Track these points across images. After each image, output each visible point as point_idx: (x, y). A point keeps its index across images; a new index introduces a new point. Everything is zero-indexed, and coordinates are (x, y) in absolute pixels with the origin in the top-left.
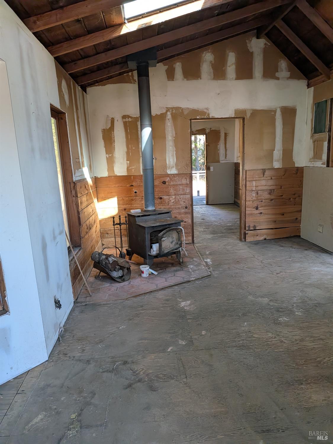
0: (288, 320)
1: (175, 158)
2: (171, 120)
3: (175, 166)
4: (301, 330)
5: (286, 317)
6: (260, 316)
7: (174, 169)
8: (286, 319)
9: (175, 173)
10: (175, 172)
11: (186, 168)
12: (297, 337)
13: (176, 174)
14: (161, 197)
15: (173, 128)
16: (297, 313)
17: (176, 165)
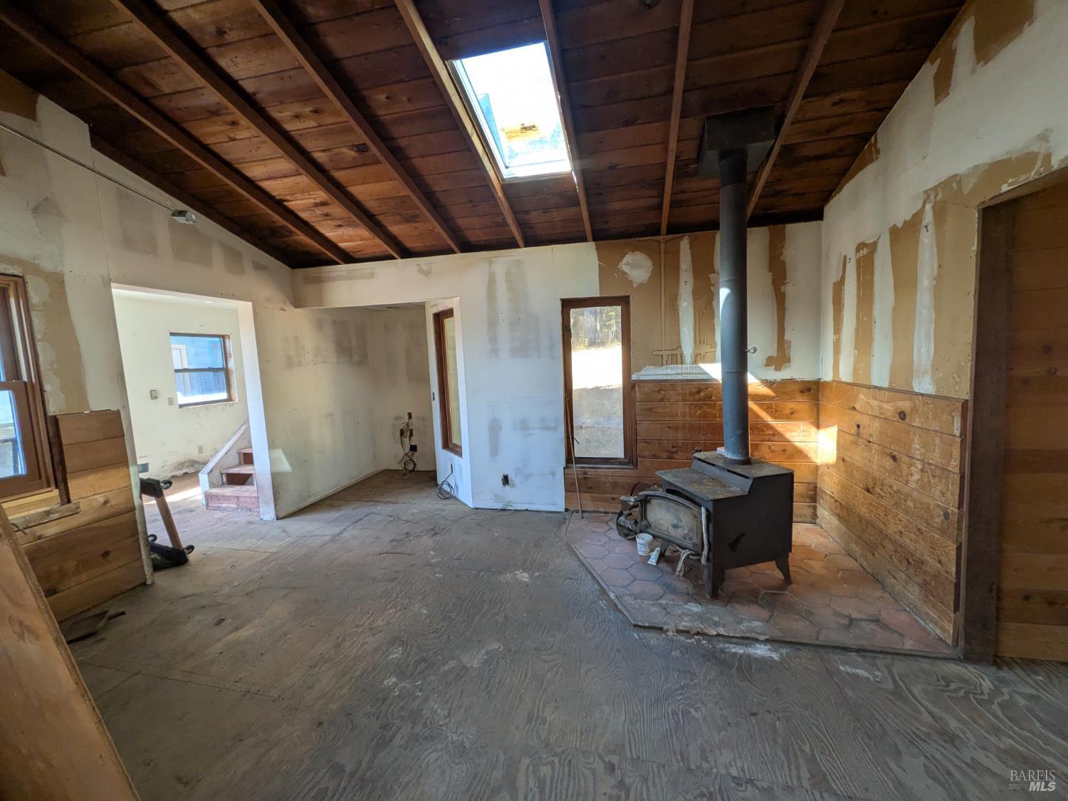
0: (391, 657)
1: (932, 344)
2: (931, 228)
3: (930, 371)
4: (355, 658)
5: (396, 658)
6: (430, 633)
7: (928, 378)
8: (394, 656)
9: (929, 393)
10: (928, 390)
11: (958, 380)
12: (347, 644)
13: (930, 396)
14: (895, 453)
15: (935, 250)
16: (394, 679)
17: (933, 366)
